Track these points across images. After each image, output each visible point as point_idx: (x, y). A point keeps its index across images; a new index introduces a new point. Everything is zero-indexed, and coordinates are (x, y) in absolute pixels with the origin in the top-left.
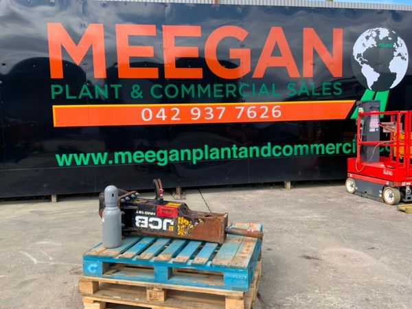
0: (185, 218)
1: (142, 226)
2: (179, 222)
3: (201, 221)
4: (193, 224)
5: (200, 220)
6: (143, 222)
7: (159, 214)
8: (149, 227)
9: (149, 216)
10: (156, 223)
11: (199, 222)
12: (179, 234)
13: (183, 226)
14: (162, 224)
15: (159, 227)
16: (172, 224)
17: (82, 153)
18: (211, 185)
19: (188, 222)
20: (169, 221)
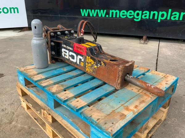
0: (91, 58)
1: (66, 57)
2: (87, 61)
3: (103, 64)
4: (97, 65)
5: (102, 62)
6: (66, 54)
7: (75, 50)
8: (69, 59)
9: (70, 51)
10: (73, 57)
11: (101, 64)
12: (87, 70)
13: (90, 65)
14: (77, 59)
15: (75, 61)
16: (83, 60)
17: (93, 9)
18: (168, 37)
19: (93, 62)
20: (81, 58)
